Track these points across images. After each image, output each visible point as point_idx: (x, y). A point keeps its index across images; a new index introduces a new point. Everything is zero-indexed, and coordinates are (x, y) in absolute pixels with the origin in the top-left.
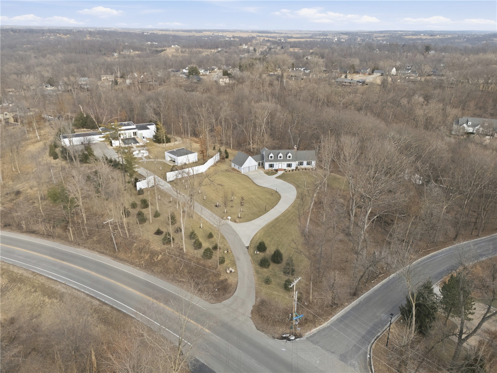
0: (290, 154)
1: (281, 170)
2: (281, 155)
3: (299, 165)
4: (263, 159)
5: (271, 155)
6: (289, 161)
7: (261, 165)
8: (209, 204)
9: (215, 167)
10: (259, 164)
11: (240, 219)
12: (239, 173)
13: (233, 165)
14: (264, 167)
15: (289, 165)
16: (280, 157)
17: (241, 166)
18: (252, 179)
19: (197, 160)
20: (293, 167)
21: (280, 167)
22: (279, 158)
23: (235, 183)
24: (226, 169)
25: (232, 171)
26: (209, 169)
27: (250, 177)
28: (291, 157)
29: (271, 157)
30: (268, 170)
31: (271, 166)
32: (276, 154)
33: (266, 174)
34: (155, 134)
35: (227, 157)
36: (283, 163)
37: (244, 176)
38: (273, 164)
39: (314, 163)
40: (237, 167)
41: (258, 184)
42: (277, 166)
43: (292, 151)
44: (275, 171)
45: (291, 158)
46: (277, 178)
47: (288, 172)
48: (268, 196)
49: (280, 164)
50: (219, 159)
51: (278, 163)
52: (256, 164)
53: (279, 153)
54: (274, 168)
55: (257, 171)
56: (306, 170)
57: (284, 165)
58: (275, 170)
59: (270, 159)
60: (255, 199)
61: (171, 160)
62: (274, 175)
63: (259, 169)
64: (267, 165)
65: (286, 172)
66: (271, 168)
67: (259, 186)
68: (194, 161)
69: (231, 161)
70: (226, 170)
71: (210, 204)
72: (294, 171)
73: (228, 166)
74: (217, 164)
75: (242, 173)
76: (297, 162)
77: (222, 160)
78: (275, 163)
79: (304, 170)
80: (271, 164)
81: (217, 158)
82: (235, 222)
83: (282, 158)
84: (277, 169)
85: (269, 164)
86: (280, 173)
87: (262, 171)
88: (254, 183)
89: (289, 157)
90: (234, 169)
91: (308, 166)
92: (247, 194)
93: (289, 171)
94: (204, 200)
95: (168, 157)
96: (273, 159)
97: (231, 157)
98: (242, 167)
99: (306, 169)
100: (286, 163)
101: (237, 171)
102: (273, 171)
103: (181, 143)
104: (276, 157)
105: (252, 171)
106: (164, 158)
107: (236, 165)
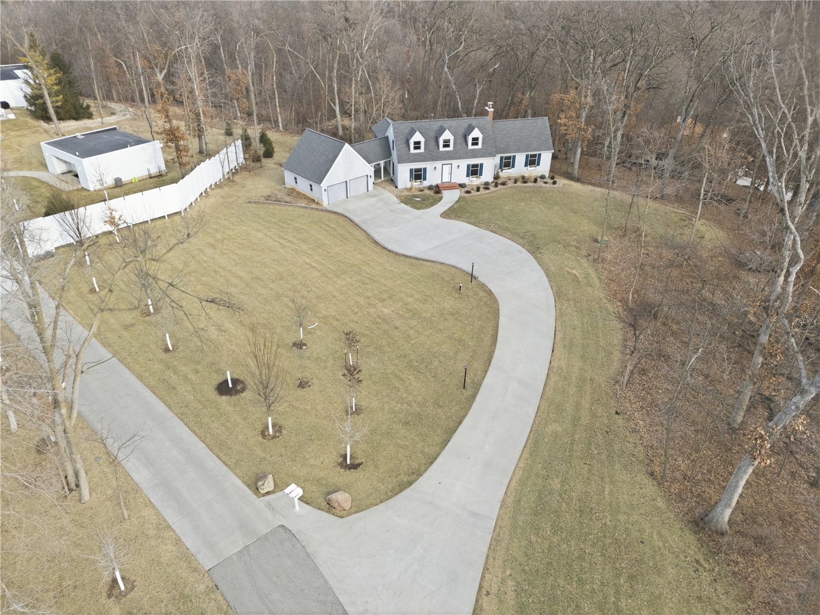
0: (476, 133)
1: (451, 187)
2: (447, 135)
3: (501, 167)
4: (388, 154)
5: (417, 137)
6: (474, 154)
7: (385, 174)
8: (186, 379)
9: (226, 189)
10: (377, 173)
11: (353, 474)
12: (314, 206)
13: (289, 177)
14: (392, 182)
15: (475, 171)
16: (446, 144)
17: (320, 181)
18: (364, 226)
19: (163, 167)
20: (487, 176)
21: (446, 179)
22: (442, 149)
23: (305, 247)
24: (267, 192)
25: (288, 199)
26: (205, 194)
27: (356, 220)
28: (480, 142)
29: (417, 145)
30: (411, 189)
31: (418, 175)
32: (433, 134)
33: (406, 203)
34: (29, 91)
35: (269, 154)
36: (455, 163)
37: (334, 216)
38: (425, 169)
39: (546, 158)
40: (303, 186)
41: (390, 247)
42: (436, 173)
43: (482, 120)
44: (431, 193)
45: (480, 146)
46: (446, 215)
47: (474, 193)
48: (449, 303)
49: (447, 169)
50: (241, 160)
51: (438, 164)
52: (370, 170)
53: (441, 131)
54: (426, 183)
55: (374, 196)
56: (525, 182)
57: (458, 171)
58: (430, 188)
59: (412, 151)
60: (398, 323)
61: (70, 172)
62: (432, 205)
63: (380, 190)
64: (403, 172)
65: (468, 192)
66: (417, 184)
67: (396, 254)
68: (154, 171)
69: (281, 165)
70: (268, 198)
71: (192, 376)
72: (492, 189)
73: (273, 184)
74: (237, 178)
75: (325, 204)
76: (497, 160)
77: (253, 164)
78: (428, 165)
79: (519, 184)
80: (417, 170)
81: (232, 156)
82: (330, 507)
83: (451, 148)
84: (437, 186)
85: (411, 170)
86: (450, 198)
87: (388, 195)
88: (375, 242)
89: (475, 141)
90: (293, 193)
91: (530, 169)
92: (362, 301)
93: (478, 189)
94: (167, 350)
95: (55, 160)
96: (422, 150)
97: (280, 155)
98: (324, 184)
99: (524, 180)
100: (464, 163)
101: (306, 197)
102: (427, 192)
103: (126, 120)
104: (433, 142)
105: (358, 198)
106: (44, 165)
107: (299, 178)
